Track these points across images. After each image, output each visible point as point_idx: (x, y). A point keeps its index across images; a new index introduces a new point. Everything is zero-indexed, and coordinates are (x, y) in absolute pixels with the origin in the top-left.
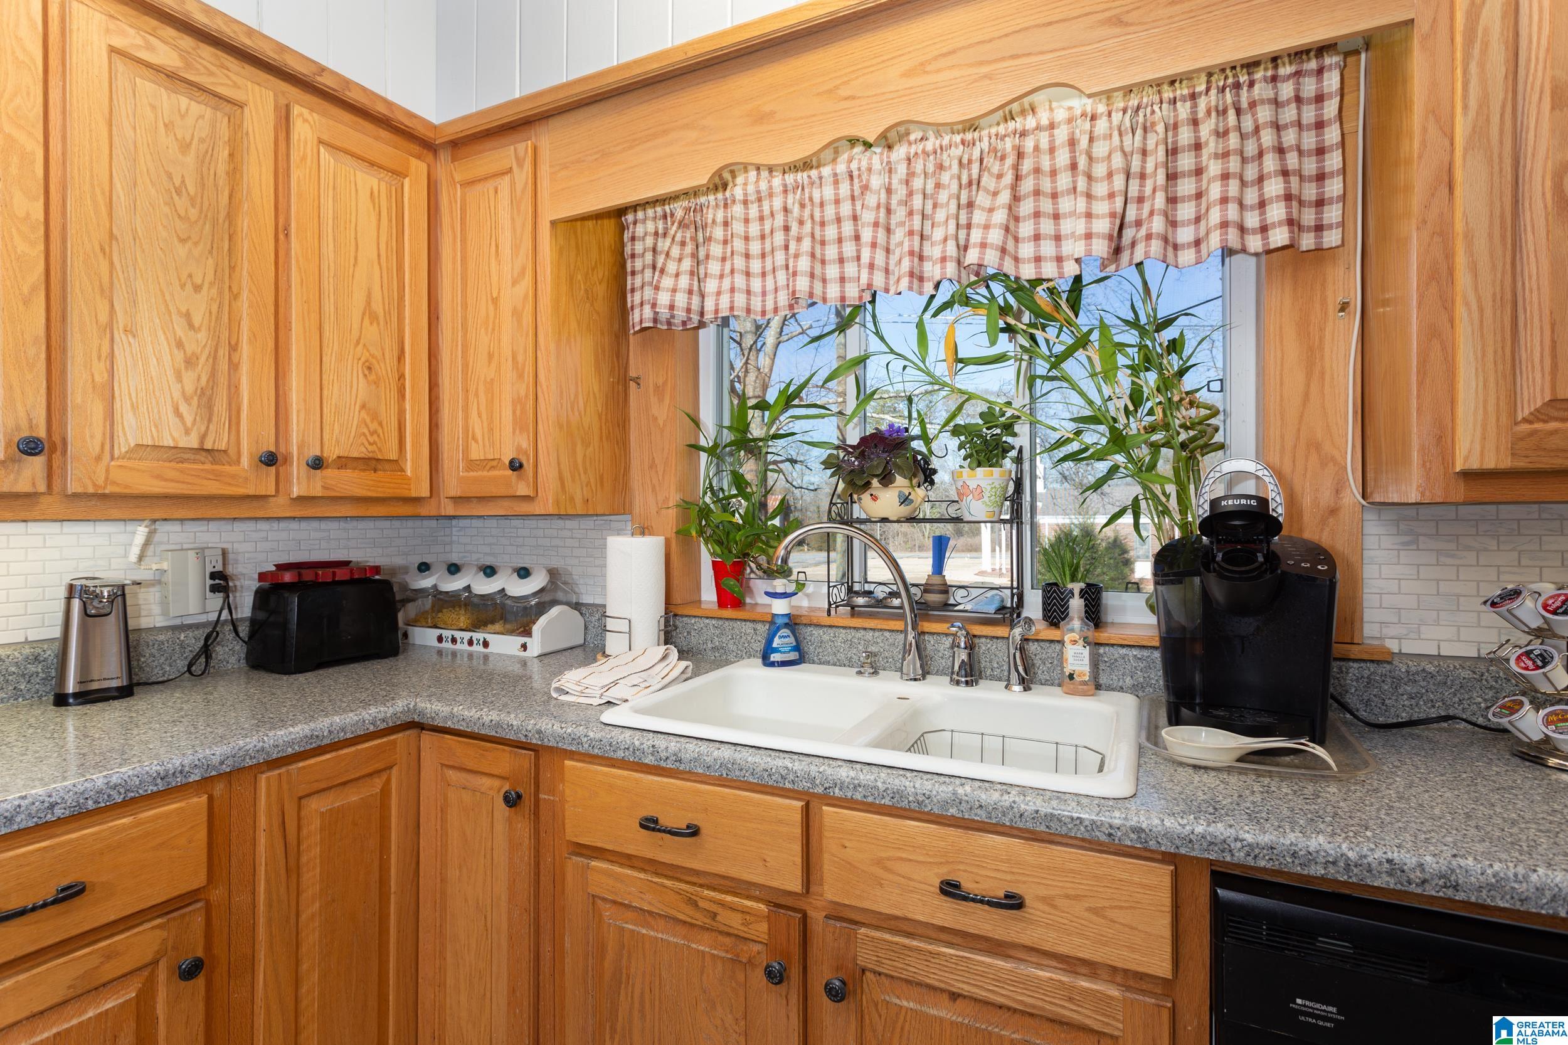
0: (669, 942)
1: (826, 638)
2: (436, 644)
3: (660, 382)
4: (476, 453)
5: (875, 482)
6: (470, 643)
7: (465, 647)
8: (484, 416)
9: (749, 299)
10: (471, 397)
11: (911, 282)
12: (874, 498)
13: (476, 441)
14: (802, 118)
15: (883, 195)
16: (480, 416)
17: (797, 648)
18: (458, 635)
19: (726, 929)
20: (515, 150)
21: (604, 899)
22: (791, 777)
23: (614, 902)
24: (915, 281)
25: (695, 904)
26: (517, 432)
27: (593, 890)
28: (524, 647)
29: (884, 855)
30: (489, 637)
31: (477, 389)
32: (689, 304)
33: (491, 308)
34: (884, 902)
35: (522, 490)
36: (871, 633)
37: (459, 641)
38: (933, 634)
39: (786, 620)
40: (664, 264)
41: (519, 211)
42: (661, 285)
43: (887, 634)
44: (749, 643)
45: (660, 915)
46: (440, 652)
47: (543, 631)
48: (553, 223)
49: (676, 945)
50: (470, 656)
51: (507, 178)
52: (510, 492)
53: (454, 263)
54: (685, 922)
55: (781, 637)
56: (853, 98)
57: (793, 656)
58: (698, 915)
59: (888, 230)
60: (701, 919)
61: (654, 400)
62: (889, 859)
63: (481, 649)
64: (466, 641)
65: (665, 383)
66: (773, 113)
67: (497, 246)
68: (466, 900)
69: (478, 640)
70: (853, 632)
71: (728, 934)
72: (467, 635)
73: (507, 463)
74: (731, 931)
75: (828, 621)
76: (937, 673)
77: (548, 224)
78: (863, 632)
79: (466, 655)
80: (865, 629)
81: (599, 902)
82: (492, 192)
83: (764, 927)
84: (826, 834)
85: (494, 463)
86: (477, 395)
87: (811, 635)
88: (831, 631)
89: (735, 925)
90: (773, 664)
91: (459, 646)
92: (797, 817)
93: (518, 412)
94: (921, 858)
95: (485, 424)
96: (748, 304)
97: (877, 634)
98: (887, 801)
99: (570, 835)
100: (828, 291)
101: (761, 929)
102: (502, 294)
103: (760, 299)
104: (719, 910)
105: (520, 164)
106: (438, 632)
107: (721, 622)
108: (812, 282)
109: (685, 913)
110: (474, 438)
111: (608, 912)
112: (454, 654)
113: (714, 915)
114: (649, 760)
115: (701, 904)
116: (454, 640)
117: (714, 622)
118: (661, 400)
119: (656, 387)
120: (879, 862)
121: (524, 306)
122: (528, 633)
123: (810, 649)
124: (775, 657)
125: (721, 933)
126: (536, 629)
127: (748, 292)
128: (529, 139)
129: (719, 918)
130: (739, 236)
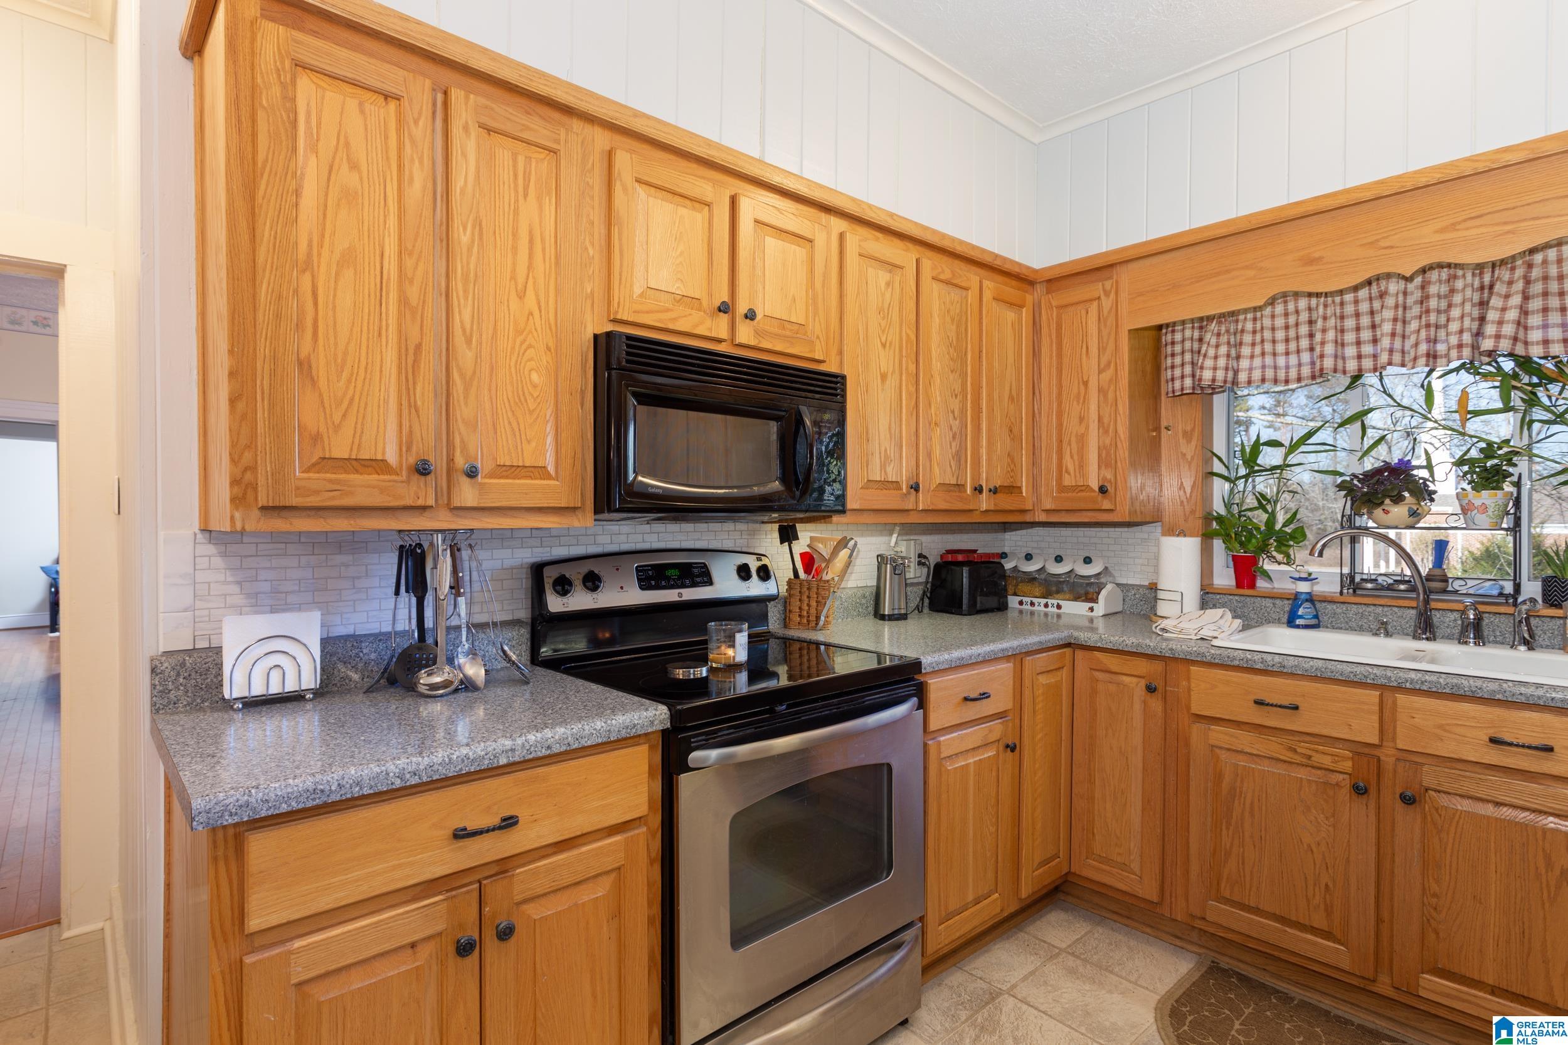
0: (1274, 773)
1: (1339, 611)
2: (1018, 606)
3: (1189, 428)
4: (1068, 481)
5: (1387, 501)
6: (1046, 606)
7: (1042, 608)
8: (1076, 457)
9: (1276, 372)
10: (1065, 445)
11: (1428, 361)
12: (1386, 512)
13: (1069, 474)
14: (1346, 261)
15: (1401, 298)
16: (1072, 457)
17: (1316, 617)
18: (1035, 600)
19: (1318, 765)
20: (1103, 285)
21: (1221, 748)
22: (1372, 676)
23: (1229, 750)
24: (1431, 359)
25: (1295, 751)
26: (1103, 468)
27: (1211, 742)
28: (1092, 609)
29: (1444, 722)
30: (1061, 602)
31: (1070, 440)
32: (1226, 377)
33: (1082, 387)
34: (1446, 749)
35: (1106, 505)
36: (1381, 609)
37: (1037, 604)
38: (1436, 609)
39: (1308, 597)
40: (1206, 351)
41: (1105, 325)
42: (1205, 366)
43: (1396, 609)
44: (1269, 613)
45: (1265, 757)
46: (1021, 612)
47: (1106, 599)
48: (1130, 331)
49: (1279, 774)
50: (1046, 615)
51: (1095, 304)
52: (1097, 507)
53: (1051, 358)
54: (1285, 761)
55: (1305, 608)
56: (1392, 247)
57: (1314, 622)
58: (1296, 757)
59: (1404, 322)
60: (1298, 759)
61: (1182, 441)
62: (1448, 725)
63: (1055, 610)
64: (1042, 605)
65: (1193, 430)
66: (1320, 259)
67: (1087, 348)
68: (1111, 748)
69: (1053, 605)
70: (1364, 608)
71: (1320, 768)
72: (1043, 601)
73: (1097, 489)
74: (1323, 766)
75: (1342, 599)
76: (1442, 637)
77: (1127, 333)
78: (1373, 608)
79: (1042, 614)
80: (1375, 605)
81: (1217, 751)
82: (1083, 312)
83: (1349, 764)
84: (1399, 710)
85: (1083, 488)
86: (1069, 444)
87: (1325, 609)
88: (1344, 607)
89: (1326, 763)
90: (1298, 627)
91: (1036, 608)
92: (1377, 700)
93: (1104, 455)
94: (1473, 724)
95: (1077, 463)
96: (1276, 376)
97: (1386, 609)
98: (1447, 691)
99: (1195, 709)
100: (1347, 365)
101: (1347, 765)
102: (1090, 379)
103: (1284, 371)
104: (1313, 754)
105: (1107, 294)
106: (1019, 598)
107: (1243, 598)
108: (1336, 361)
109: (1288, 756)
110: (1067, 472)
111: (1223, 755)
112: (1032, 613)
113: (1309, 757)
114: (1259, 666)
115: (1299, 750)
116: (1032, 604)
117: (1237, 598)
118: (1189, 441)
119: (1185, 433)
120: (1441, 727)
121: (1109, 387)
122: (1095, 601)
123: (1324, 619)
124: (1298, 622)
125: (1313, 767)
126: (1102, 597)
127: (1275, 368)
128: (1110, 278)
129: (1313, 759)
130: (1267, 328)
